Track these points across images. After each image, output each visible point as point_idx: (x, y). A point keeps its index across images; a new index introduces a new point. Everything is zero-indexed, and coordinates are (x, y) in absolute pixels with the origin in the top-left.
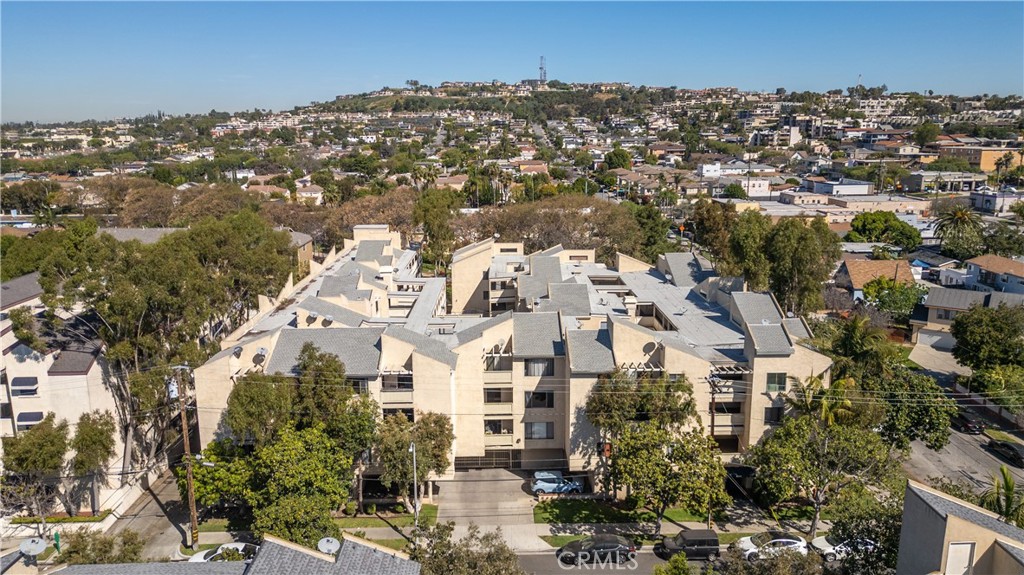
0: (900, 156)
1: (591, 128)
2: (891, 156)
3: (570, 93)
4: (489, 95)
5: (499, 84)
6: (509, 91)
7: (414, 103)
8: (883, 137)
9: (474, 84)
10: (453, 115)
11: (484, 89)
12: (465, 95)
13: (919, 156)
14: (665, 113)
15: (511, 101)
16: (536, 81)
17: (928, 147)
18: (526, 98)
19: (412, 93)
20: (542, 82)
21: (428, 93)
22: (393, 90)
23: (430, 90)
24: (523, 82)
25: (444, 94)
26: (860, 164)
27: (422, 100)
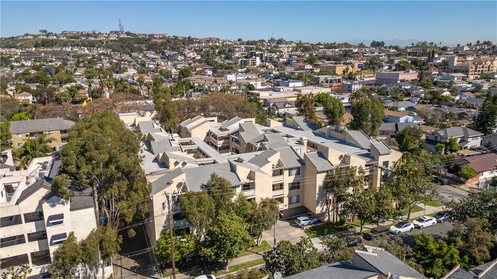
0: (306, 69)
1: (156, 57)
2: (302, 69)
3: (138, 38)
4: (93, 39)
5: (97, 33)
6: (104, 37)
7: (48, 42)
8: (295, 61)
9: (82, 33)
10: (74, 49)
11: (88, 35)
12: (78, 38)
13: (313, 69)
14: (191, 50)
15: (107, 42)
16: (118, 32)
17: (314, 65)
18: (115, 41)
19: (45, 37)
20: (122, 32)
21: (55, 37)
22: (32, 35)
23: (56, 35)
24: (111, 32)
25: (65, 38)
26: (292, 73)
27: (52, 41)
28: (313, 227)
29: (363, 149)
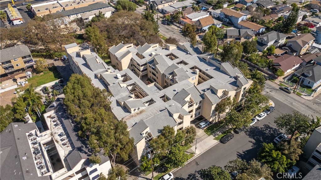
28: (208, 127)
29: (231, 77)
